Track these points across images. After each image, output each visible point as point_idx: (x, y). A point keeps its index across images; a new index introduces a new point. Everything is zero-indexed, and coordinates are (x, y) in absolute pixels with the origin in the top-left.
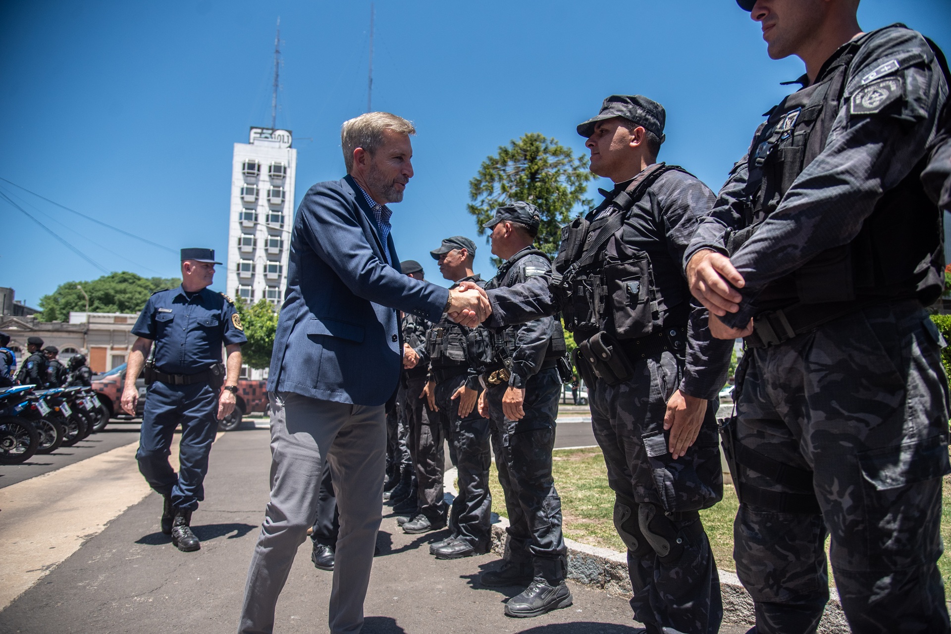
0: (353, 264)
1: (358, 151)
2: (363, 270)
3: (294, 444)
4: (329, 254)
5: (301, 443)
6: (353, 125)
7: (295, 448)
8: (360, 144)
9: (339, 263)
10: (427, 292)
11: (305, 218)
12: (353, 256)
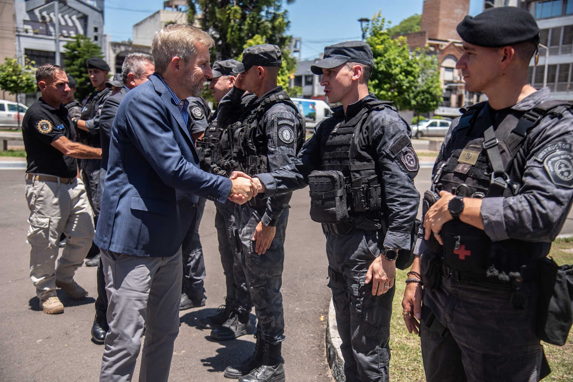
0: (168, 163)
1: (175, 59)
2: (176, 168)
3: (128, 289)
4: (149, 154)
5: (133, 288)
6: (168, 37)
7: (129, 292)
8: (176, 53)
9: (157, 163)
10: (218, 183)
11: (129, 121)
12: (168, 158)
